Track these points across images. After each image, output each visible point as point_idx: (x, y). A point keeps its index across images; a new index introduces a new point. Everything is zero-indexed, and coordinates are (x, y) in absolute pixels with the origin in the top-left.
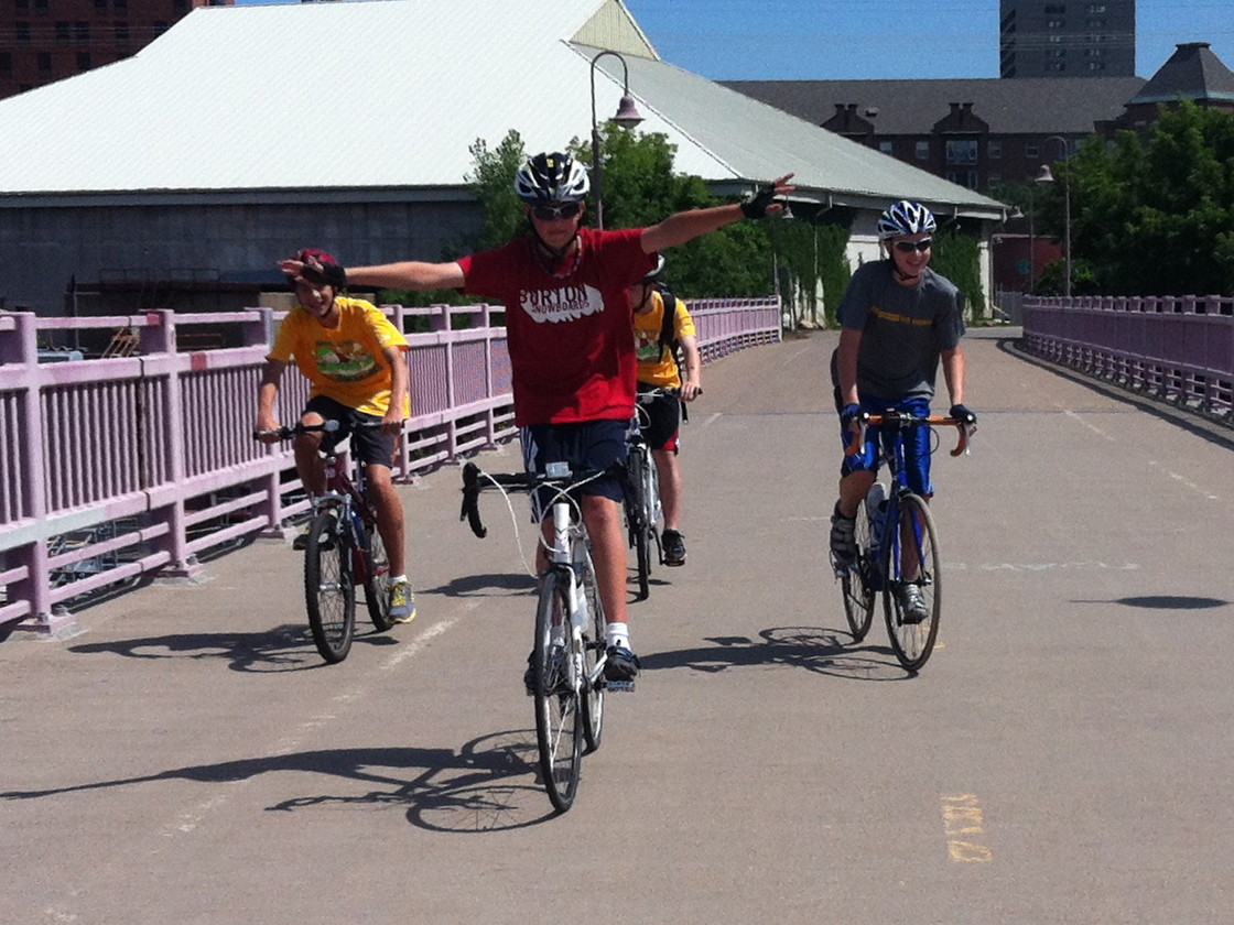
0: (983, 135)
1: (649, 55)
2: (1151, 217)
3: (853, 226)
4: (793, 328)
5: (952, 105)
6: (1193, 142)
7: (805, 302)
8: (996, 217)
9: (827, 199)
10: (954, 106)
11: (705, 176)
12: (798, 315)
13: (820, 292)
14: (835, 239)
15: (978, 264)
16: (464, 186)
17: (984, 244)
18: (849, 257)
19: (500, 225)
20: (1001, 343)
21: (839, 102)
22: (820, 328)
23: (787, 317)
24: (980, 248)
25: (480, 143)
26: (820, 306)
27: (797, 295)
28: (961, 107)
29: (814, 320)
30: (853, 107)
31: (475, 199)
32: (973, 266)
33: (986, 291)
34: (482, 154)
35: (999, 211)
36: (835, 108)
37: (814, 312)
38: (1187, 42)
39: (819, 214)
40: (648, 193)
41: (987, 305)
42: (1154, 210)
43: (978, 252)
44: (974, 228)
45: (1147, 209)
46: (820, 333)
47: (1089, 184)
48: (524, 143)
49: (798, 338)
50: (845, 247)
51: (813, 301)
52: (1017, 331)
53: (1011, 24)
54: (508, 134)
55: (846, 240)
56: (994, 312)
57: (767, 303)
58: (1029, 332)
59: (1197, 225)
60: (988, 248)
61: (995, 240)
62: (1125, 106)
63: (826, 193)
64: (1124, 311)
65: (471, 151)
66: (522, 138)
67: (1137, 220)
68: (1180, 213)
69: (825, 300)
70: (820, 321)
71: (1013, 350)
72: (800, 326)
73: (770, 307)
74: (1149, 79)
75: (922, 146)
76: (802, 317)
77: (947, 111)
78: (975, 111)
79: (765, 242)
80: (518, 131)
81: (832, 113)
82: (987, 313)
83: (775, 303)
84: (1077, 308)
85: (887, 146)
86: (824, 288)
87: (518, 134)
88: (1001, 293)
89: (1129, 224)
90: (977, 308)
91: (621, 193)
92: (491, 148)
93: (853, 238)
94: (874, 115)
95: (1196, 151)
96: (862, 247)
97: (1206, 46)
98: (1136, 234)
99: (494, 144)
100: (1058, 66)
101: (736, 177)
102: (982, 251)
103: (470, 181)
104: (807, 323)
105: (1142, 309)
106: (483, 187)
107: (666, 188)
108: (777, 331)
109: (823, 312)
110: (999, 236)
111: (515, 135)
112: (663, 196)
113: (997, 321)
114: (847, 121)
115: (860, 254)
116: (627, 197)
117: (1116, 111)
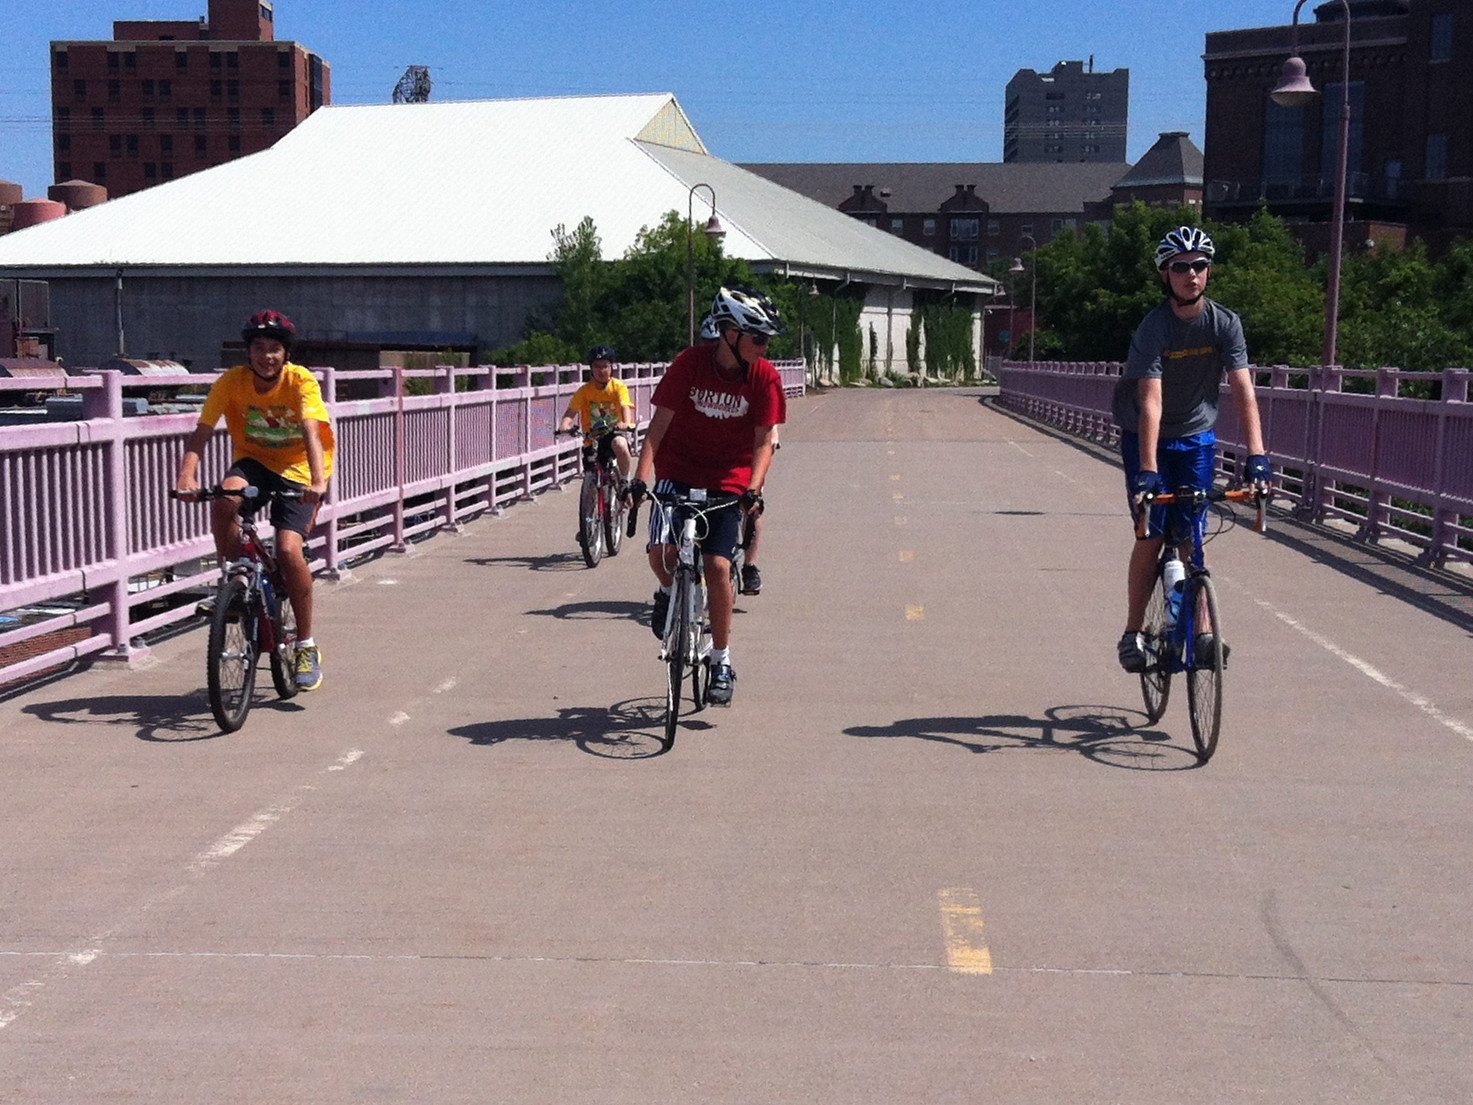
0: (984, 215)
1: (698, 149)
2: (1105, 296)
3: (866, 299)
4: (814, 386)
5: (957, 187)
6: (1142, 237)
7: (824, 363)
8: (989, 291)
9: (845, 276)
10: (959, 187)
11: (746, 257)
12: (818, 374)
13: (836, 355)
14: (850, 309)
15: (971, 332)
16: (547, 263)
17: (978, 315)
18: (861, 326)
19: (575, 297)
20: (982, 400)
21: (856, 184)
22: (836, 386)
23: (809, 376)
24: (974, 318)
25: (561, 228)
26: (836, 367)
27: (817, 358)
28: (965, 189)
29: (830, 379)
30: (869, 188)
31: (555, 274)
32: (968, 333)
33: (977, 356)
34: (561, 236)
35: (991, 286)
36: (853, 190)
37: (831, 371)
38: (1169, 131)
39: (838, 289)
40: (703, 273)
41: (977, 368)
42: (1108, 292)
43: (971, 322)
44: (969, 301)
45: (1103, 290)
46: (834, 391)
47: (1061, 268)
48: (596, 228)
49: (818, 393)
50: (858, 317)
51: (830, 362)
52: (996, 390)
53: (1015, 109)
54: (583, 219)
55: (860, 311)
56: (983, 374)
57: (794, 365)
58: (1005, 390)
59: (1141, 304)
60: (980, 319)
61: (987, 310)
62: (1112, 189)
63: (844, 271)
64: (1093, 374)
65: (552, 234)
66: (594, 224)
67: (1094, 299)
68: (1129, 294)
69: (840, 362)
70: (837, 381)
71: (991, 405)
72: (819, 384)
73: (797, 367)
74: (1133, 165)
75: (929, 224)
76: (821, 376)
77: (953, 192)
78: (978, 193)
79: (794, 313)
80: (591, 217)
81: (849, 193)
82: (977, 374)
83: (801, 364)
84: (1079, 374)
85: (897, 224)
86: (840, 351)
87: (592, 220)
88: (990, 358)
89: (1088, 304)
90: (969, 370)
91: (681, 272)
92: (569, 232)
93: (866, 309)
94: (887, 195)
95: (1143, 244)
96: (874, 318)
97: (1186, 135)
98: (1093, 311)
99: (571, 228)
100: (1056, 148)
101: (770, 258)
102: (975, 321)
103: (551, 260)
104: (825, 382)
105: (1107, 373)
106: (563, 264)
107: (717, 269)
108: (801, 388)
109: (838, 372)
110: (990, 308)
111: (589, 221)
112: (715, 275)
113: (984, 381)
114: (863, 202)
115: (871, 323)
116: (686, 277)
117: (1103, 194)
